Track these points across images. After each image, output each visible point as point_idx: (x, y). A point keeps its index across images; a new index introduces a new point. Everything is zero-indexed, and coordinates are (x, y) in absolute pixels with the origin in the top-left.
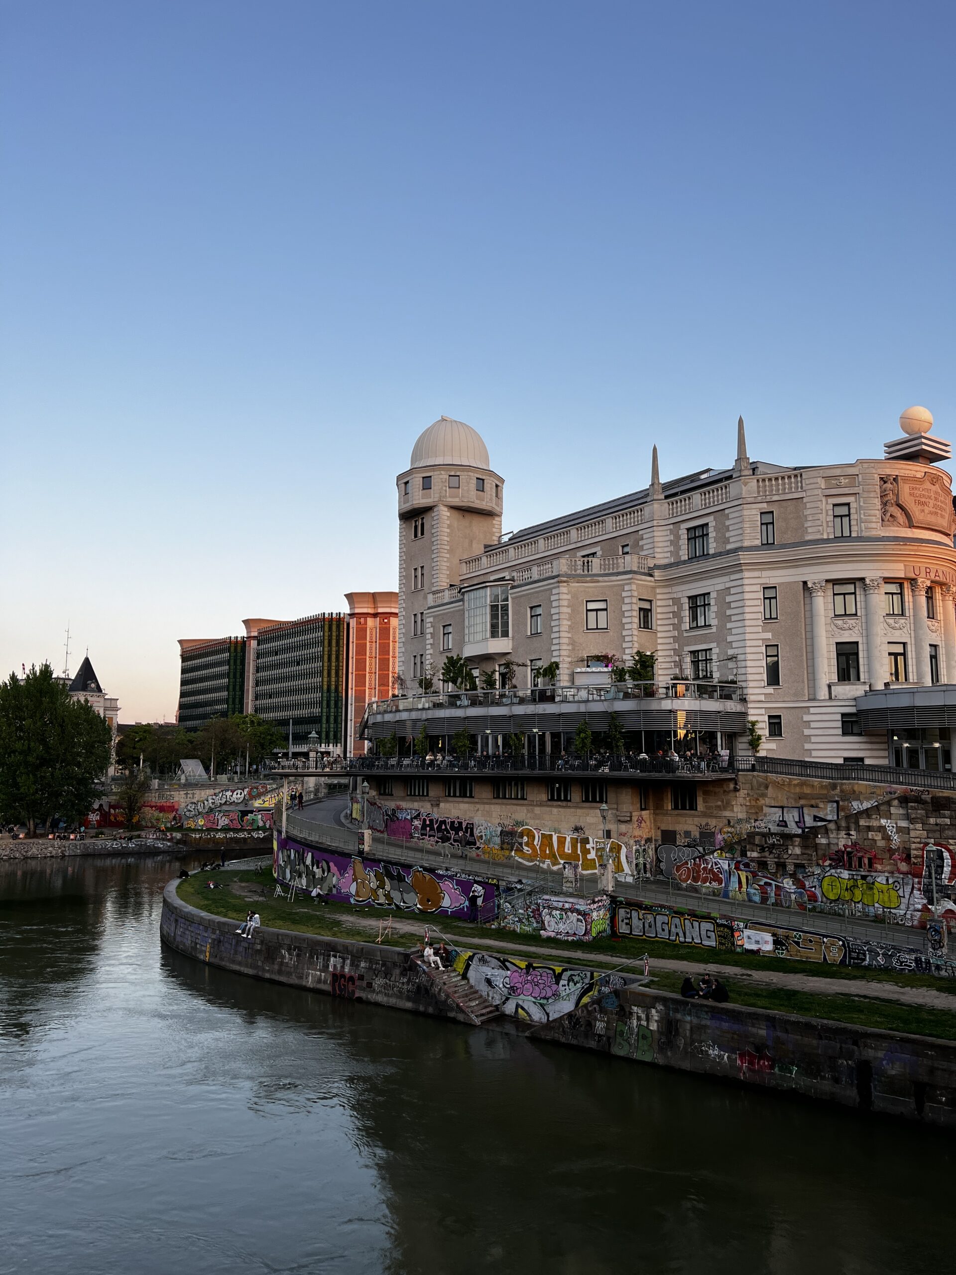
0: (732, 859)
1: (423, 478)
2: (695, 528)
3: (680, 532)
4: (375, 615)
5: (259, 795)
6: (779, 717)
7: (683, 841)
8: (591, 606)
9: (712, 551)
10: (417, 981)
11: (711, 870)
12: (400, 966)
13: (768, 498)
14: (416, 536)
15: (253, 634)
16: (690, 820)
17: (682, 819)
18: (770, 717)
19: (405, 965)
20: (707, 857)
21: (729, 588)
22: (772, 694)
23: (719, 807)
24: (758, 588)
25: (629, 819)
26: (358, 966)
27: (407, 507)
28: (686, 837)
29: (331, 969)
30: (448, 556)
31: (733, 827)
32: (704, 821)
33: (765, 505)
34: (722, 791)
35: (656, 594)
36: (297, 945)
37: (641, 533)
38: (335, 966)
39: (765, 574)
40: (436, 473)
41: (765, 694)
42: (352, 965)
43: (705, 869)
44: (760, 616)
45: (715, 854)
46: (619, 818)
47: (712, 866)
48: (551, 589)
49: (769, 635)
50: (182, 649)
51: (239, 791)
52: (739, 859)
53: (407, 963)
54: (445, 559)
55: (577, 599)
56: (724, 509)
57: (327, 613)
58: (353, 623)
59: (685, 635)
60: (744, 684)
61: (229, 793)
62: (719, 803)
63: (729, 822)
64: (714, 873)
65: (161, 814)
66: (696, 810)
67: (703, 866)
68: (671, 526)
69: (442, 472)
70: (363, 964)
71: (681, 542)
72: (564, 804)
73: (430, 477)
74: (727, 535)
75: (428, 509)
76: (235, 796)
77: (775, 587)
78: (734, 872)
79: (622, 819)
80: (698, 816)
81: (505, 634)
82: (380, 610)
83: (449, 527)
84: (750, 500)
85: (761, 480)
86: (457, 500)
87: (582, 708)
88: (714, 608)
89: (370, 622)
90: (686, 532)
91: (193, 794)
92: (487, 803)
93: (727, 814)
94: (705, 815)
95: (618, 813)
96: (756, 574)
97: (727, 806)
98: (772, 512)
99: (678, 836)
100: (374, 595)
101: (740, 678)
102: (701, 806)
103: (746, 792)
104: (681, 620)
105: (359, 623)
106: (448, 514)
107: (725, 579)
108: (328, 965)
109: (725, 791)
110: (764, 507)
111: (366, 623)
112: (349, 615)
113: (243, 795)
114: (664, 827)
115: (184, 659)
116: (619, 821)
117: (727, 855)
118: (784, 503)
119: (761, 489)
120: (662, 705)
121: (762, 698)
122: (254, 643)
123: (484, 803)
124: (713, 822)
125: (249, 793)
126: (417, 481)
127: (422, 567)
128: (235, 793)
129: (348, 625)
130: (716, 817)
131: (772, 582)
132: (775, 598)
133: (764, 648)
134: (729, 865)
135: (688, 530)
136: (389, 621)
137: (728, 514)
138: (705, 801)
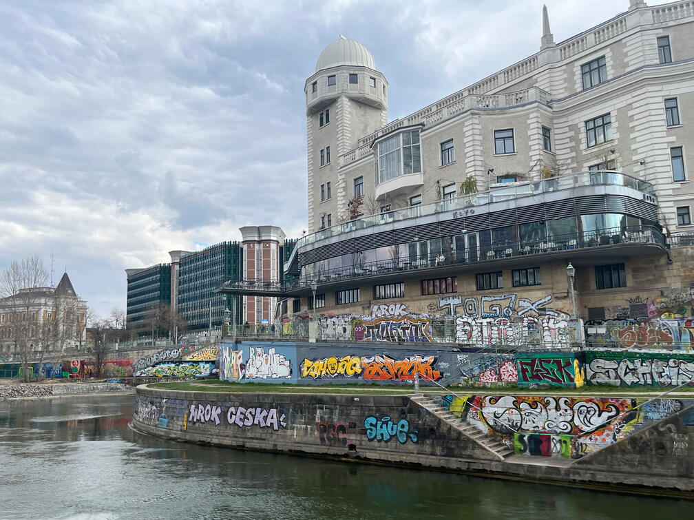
0: (682, 319)
1: (329, 77)
2: (589, 63)
3: (575, 69)
4: (259, 242)
5: (190, 353)
6: (687, 208)
7: (612, 315)
8: (498, 135)
9: (610, 77)
10: (420, 422)
11: (659, 332)
12: (398, 410)
13: (664, 25)
14: (321, 125)
15: (176, 261)
16: (618, 296)
17: (610, 296)
18: (678, 208)
19: (404, 408)
20: (652, 320)
21: (631, 104)
22: (679, 188)
23: (650, 281)
24: (660, 99)
25: (566, 295)
26: (348, 415)
27: (314, 101)
28: (615, 312)
29: (317, 420)
30: (349, 135)
31: (667, 297)
32: (634, 296)
33: (661, 31)
34: (653, 266)
35: (553, 124)
36: (279, 402)
37: (534, 77)
38: (321, 418)
39: (667, 87)
40: (339, 72)
41: (673, 189)
42: (341, 413)
43: (651, 331)
44: (663, 123)
45: (663, 317)
46: (556, 295)
47: (659, 328)
48: (463, 123)
49: (673, 139)
50: (128, 275)
51: (176, 350)
52: (690, 318)
53: (406, 406)
54: (348, 138)
55: (487, 128)
56: (622, 39)
57: (227, 241)
58: (245, 247)
59: (584, 153)
60: (653, 182)
61: (168, 352)
62: (651, 277)
63: (662, 293)
64: (662, 334)
65: (121, 368)
66: (626, 286)
67: (649, 329)
68: (565, 67)
69: (344, 71)
70: (353, 413)
71: (575, 78)
72: (496, 291)
73: (335, 76)
74: (626, 60)
75: (333, 101)
76: (172, 353)
77: (676, 99)
78: (684, 330)
79: (559, 295)
80: (628, 292)
81: (417, 169)
82: (263, 238)
83: (350, 113)
84: (647, 27)
85: (655, 11)
86: (357, 92)
87: (512, 205)
88: (615, 125)
89: (256, 246)
90: (579, 68)
91: (143, 352)
92: (417, 300)
93: (660, 286)
94: (634, 289)
95: (554, 291)
96: (659, 88)
97: (661, 278)
98: (668, 37)
99: (606, 312)
100: (259, 228)
101: (649, 178)
102: (630, 281)
103: (679, 264)
104: (579, 142)
105: (249, 247)
106: (349, 104)
107: (629, 96)
108: (315, 417)
109: (656, 266)
110: (661, 32)
111: (254, 247)
112: (243, 242)
113: (178, 353)
114: (591, 305)
115: (129, 281)
116: (556, 298)
117: (677, 316)
118: (679, 28)
119: (655, 18)
120: (596, 191)
121: (671, 192)
122: (177, 267)
123: (414, 300)
124: (644, 296)
125: (183, 352)
126: (322, 81)
127: (328, 148)
128: (172, 352)
129: (242, 249)
130: (647, 290)
131: (673, 93)
132: (677, 107)
133: (669, 149)
134: (679, 325)
135: (582, 66)
136: (270, 245)
137: (625, 43)
138: (634, 277)
